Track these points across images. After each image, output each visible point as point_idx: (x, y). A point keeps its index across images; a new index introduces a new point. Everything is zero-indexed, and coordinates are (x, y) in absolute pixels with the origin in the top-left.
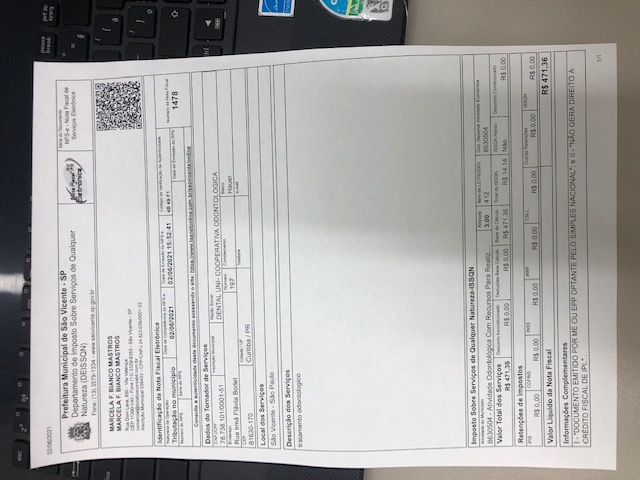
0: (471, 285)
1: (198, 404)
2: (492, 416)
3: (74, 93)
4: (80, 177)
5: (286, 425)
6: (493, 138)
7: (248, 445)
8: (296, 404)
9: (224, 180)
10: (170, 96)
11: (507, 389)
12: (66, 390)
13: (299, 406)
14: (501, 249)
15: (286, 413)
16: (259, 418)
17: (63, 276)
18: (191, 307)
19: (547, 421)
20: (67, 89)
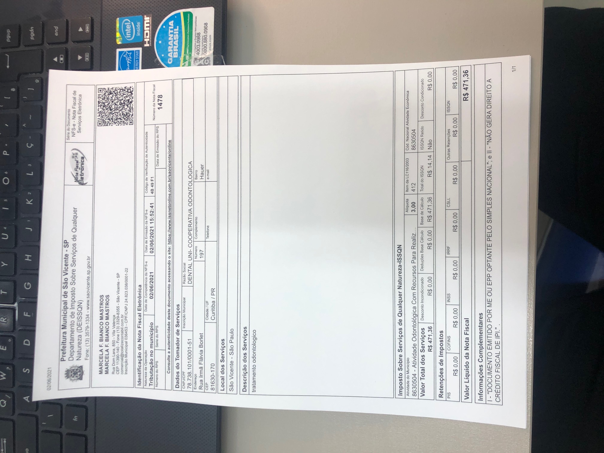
0: (399, 260)
1: (170, 354)
2: (416, 373)
3: (80, 95)
4: (82, 164)
5: (242, 373)
6: (420, 138)
7: (210, 391)
8: (251, 355)
9: (198, 168)
10: (157, 98)
11: (430, 350)
12: (65, 337)
13: (254, 357)
14: (425, 231)
15: (243, 364)
16: (220, 368)
17: (66, 244)
18: (168, 273)
19: (464, 380)
20: (75, 92)
